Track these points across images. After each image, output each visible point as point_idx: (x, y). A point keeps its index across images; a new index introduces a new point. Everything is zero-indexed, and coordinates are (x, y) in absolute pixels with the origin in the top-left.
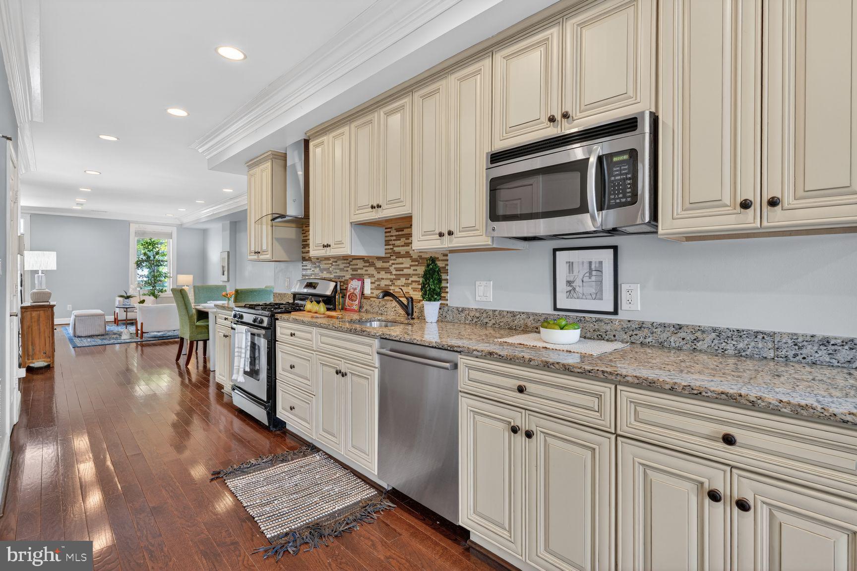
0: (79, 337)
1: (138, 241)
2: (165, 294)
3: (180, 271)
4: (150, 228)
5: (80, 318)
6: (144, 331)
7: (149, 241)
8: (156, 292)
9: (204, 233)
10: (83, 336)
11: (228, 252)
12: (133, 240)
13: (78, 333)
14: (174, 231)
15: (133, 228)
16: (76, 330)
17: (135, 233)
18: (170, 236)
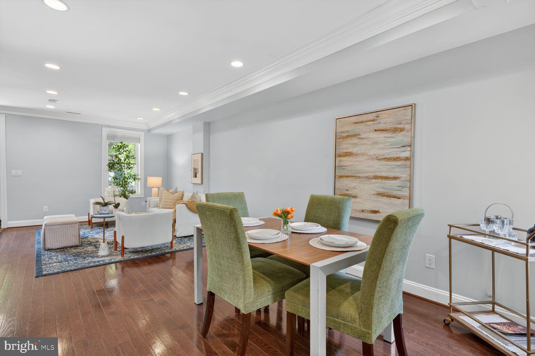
0: (49, 250)
1: (110, 145)
2: (136, 195)
3: (148, 173)
4: (120, 132)
5: (50, 227)
6: (125, 246)
7: (120, 144)
8: (127, 193)
9: (169, 138)
10: (54, 248)
11: (202, 154)
12: (105, 143)
13: (48, 246)
14: (142, 135)
15: (105, 131)
16: (46, 242)
17: (107, 136)
18: (138, 140)
